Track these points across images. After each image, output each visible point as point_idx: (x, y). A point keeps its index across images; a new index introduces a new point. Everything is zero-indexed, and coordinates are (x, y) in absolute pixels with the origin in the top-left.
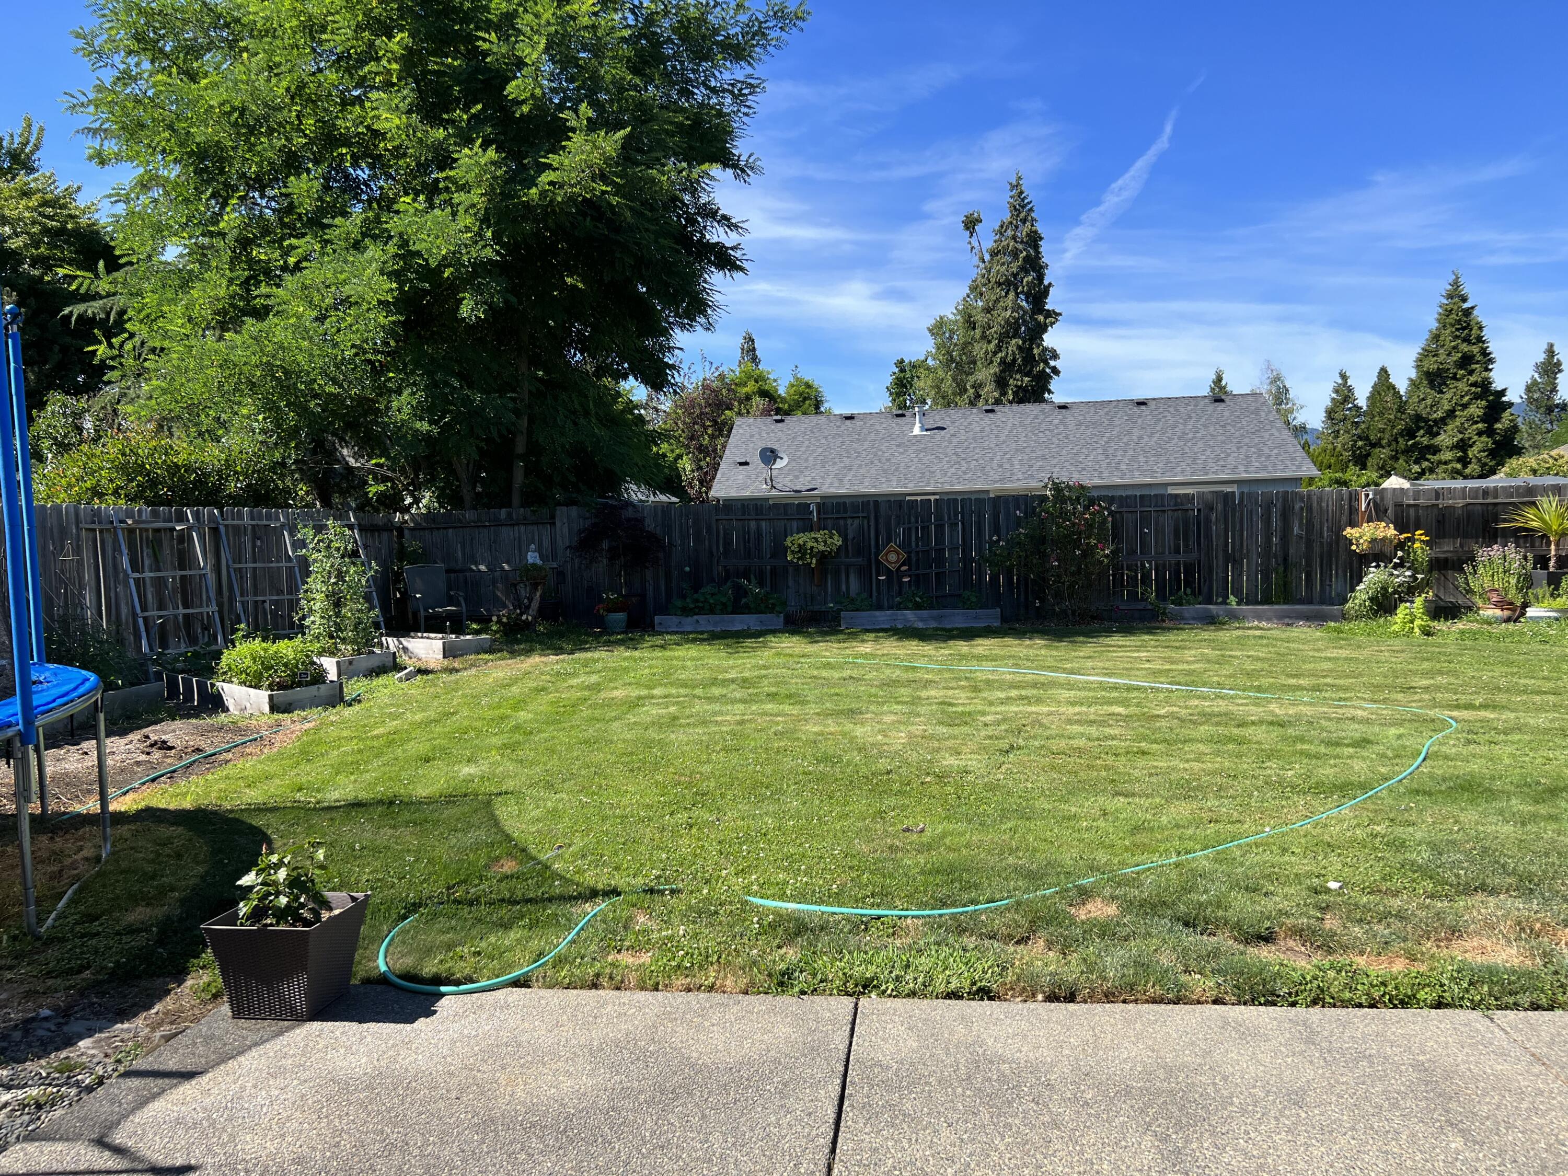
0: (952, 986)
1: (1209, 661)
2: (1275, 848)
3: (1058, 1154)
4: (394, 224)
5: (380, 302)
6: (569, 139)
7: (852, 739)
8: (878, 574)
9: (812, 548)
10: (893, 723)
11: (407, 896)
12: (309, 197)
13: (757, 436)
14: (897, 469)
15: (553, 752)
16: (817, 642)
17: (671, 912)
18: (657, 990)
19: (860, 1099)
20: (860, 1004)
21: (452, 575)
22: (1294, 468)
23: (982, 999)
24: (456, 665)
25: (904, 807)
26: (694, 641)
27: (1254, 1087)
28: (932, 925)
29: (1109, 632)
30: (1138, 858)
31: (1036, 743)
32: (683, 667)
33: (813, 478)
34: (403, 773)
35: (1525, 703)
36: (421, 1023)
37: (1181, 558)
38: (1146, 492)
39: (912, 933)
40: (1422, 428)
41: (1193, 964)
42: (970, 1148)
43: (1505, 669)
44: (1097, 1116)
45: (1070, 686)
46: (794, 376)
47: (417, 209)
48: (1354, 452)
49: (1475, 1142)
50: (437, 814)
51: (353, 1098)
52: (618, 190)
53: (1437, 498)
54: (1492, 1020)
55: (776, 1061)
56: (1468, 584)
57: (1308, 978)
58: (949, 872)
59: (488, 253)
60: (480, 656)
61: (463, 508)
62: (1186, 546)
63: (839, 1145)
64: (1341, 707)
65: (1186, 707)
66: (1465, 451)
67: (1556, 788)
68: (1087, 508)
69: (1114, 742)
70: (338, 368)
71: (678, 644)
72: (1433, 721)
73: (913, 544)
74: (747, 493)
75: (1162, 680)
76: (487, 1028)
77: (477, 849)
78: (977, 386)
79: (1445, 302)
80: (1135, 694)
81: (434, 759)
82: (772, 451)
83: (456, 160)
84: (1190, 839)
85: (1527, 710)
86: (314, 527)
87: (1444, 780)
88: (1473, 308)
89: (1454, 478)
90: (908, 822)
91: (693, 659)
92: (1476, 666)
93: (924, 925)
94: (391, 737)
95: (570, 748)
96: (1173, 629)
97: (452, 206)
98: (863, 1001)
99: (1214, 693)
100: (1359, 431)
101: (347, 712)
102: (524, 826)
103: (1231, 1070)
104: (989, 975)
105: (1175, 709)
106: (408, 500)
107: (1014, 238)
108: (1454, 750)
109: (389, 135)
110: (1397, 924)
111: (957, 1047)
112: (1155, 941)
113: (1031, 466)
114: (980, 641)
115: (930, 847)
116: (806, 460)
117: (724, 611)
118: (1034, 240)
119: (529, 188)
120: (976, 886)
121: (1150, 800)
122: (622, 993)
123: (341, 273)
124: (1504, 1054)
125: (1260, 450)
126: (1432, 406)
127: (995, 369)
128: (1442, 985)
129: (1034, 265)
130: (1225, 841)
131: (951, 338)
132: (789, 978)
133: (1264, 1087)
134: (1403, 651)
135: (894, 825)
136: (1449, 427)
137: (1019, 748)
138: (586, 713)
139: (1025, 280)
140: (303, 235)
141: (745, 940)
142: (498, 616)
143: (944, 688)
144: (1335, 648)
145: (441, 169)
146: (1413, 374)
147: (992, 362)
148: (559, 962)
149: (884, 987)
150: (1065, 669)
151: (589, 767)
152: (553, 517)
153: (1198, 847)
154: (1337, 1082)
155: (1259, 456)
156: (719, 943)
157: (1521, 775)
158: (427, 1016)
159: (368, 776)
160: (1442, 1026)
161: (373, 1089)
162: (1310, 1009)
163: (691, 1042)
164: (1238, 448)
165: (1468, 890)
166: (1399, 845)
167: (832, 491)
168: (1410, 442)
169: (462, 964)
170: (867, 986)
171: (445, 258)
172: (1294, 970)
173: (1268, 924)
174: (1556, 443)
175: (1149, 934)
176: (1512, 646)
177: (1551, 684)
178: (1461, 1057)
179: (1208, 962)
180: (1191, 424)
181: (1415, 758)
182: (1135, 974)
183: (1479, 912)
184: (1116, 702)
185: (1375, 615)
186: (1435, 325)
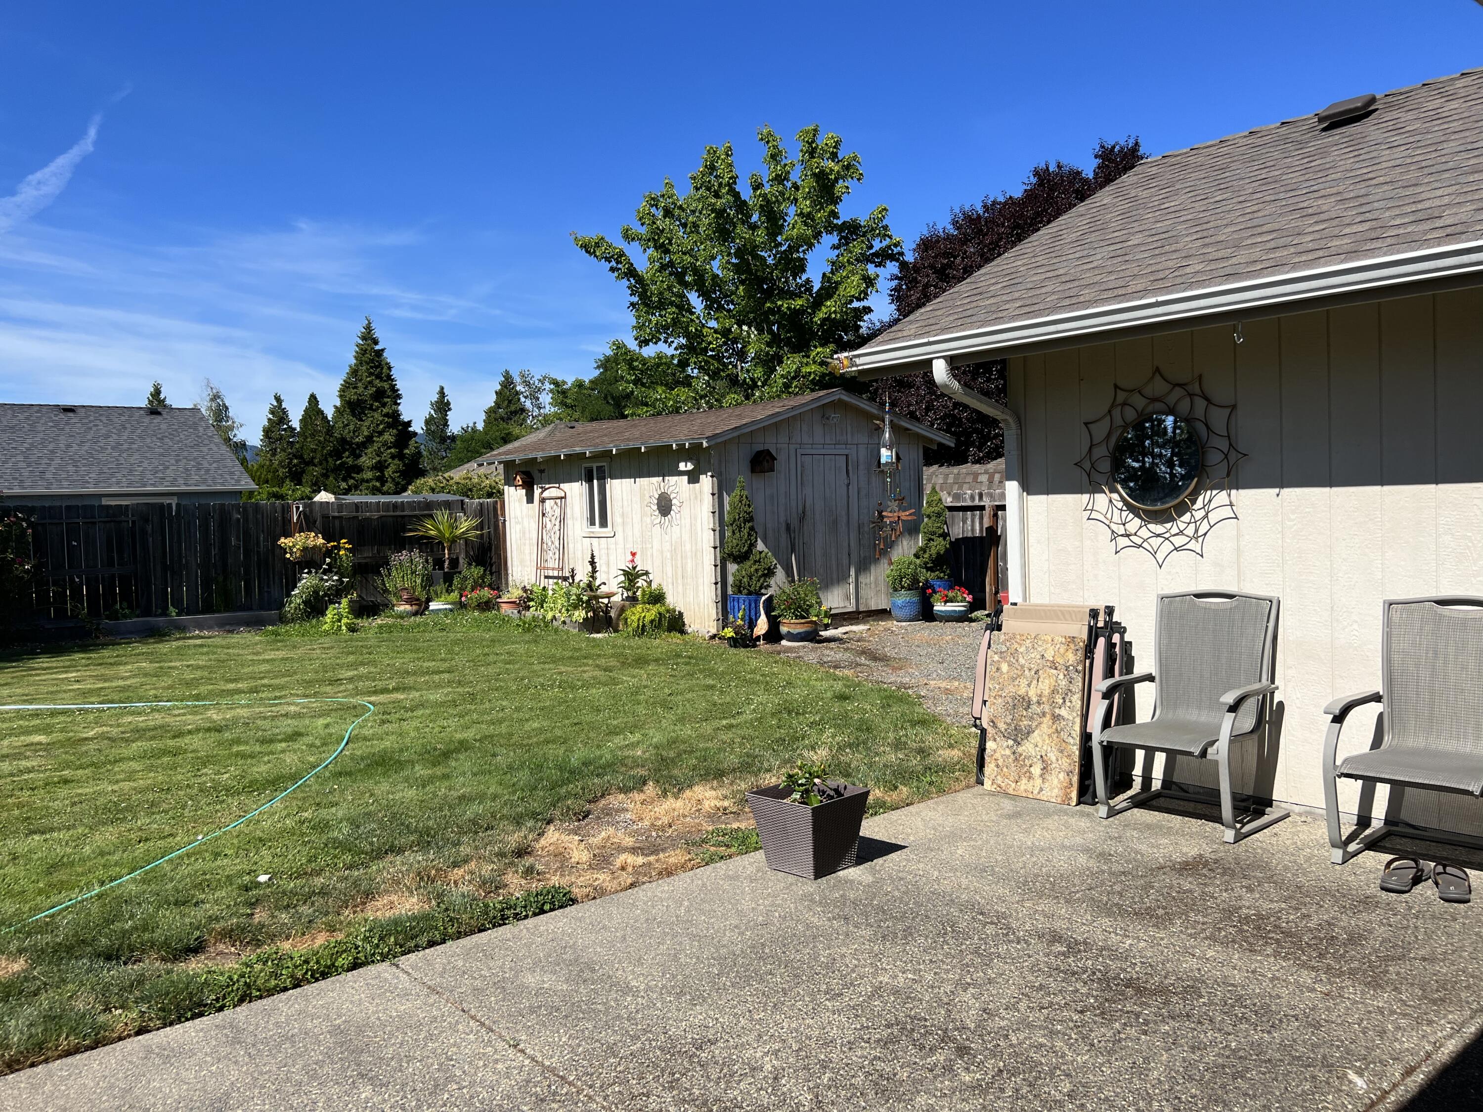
1: (146, 675)
2: (207, 855)
22: (233, 482)
29: (33, 654)
30: (54, 899)
35: (427, 682)
37: (116, 570)
38: (73, 503)
40: (348, 450)
41: (114, 999)
43: (413, 655)
48: (290, 469)
49: (382, 1085)
53: (357, 511)
54: (397, 966)
56: (384, 585)
57: (235, 977)
62: (121, 558)
64: (276, 705)
65: (119, 726)
66: (382, 472)
67: (448, 751)
69: (31, 775)
72: (355, 707)
75: (92, 699)
79: (361, 342)
80: (61, 718)
84: (116, 865)
85: (429, 688)
87: (362, 759)
88: (383, 350)
89: (374, 494)
92: (391, 655)
96: (107, 645)
99: (150, 707)
100: (294, 450)
105: (105, 729)
108: (371, 731)
110: (319, 901)
112: (70, 986)
121: (71, 832)
124: (407, 995)
125: (199, 463)
126: (354, 432)
128: (357, 947)
130: (155, 859)
134: (332, 648)
136: (369, 450)
144: (273, 650)
146: (338, 404)
153: (125, 871)
154: (260, 1073)
155: (199, 469)
157: (423, 744)
160: (356, 986)
162: (238, 1009)
164: (177, 461)
165: (378, 854)
166: (322, 826)
168: (338, 462)
172: (222, 974)
173: (197, 933)
174: (449, 468)
175: (64, 981)
176: (418, 636)
177: (447, 665)
178: (372, 1009)
179: (131, 992)
180: (125, 435)
181: (339, 743)
182: (46, 1030)
183: (388, 873)
184: (37, 730)
185: (308, 617)
186: (353, 361)
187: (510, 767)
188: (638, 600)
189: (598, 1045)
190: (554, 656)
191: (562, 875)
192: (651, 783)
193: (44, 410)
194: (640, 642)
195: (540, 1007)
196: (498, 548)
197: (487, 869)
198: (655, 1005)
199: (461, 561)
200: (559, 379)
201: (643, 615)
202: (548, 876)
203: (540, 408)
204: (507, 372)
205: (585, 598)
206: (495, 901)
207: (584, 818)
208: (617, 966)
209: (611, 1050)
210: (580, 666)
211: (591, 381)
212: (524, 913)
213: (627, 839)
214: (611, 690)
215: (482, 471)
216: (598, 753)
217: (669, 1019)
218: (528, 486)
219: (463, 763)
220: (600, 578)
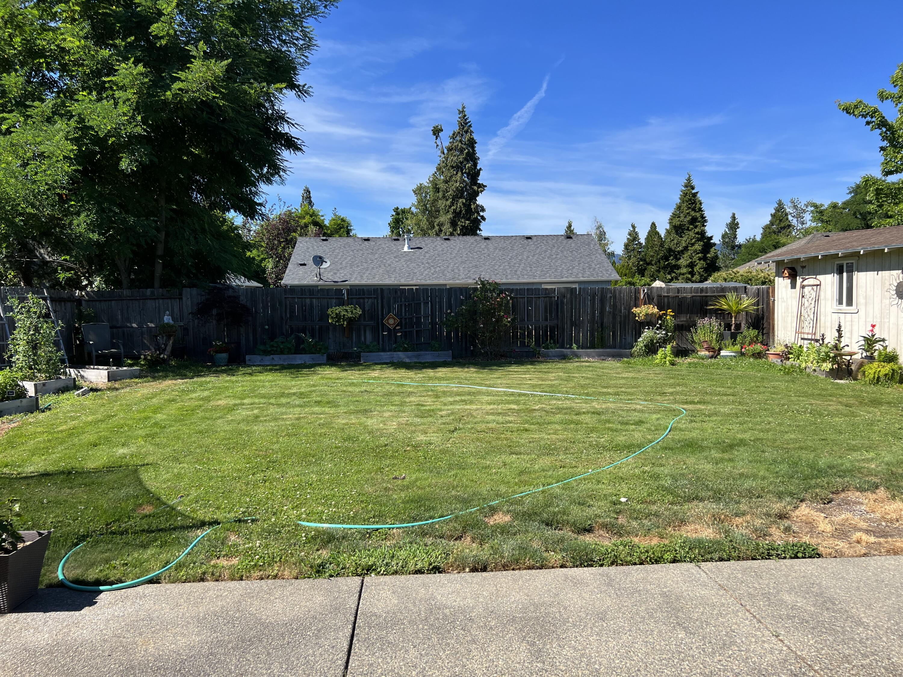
0: (418, 567)
1: (562, 380)
2: (594, 481)
3: (475, 658)
4: (75, 108)
5: (65, 157)
6: (192, 63)
7: (365, 427)
8: (383, 331)
9: (344, 315)
10: (389, 417)
11: (79, 531)
12: (16, 87)
13: (311, 248)
14: (395, 271)
15: (179, 438)
16: (346, 370)
17: (252, 533)
18: (242, 580)
19: (363, 635)
20: (365, 580)
21: (115, 330)
22: (607, 275)
23: (435, 573)
24: (117, 386)
25: (394, 465)
26: (271, 370)
27: (580, 612)
28: (407, 532)
29: (510, 364)
30: (522, 489)
31: (469, 426)
32: (263, 386)
33: (345, 275)
34: (78, 454)
35: (719, 400)
36: (86, 610)
37: (548, 323)
38: (530, 287)
39: (396, 538)
40: (672, 255)
41: (550, 546)
42: (425, 659)
43: (710, 383)
44: (497, 635)
45: (489, 394)
46: (335, 214)
47: (91, 100)
48: (638, 267)
49: (691, 633)
50: (101, 479)
51: (39, 660)
52: (224, 97)
53: (678, 293)
54: (700, 567)
55: (314, 617)
56: (693, 338)
57: (609, 551)
58: (418, 501)
59: (139, 130)
60: (133, 380)
61: (121, 288)
62: (551, 316)
63: (350, 664)
64: (629, 404)
65: (549, 405)
66: (692, 268)
67: (733, 445)
68: (499, 295)
69: (511, 425)
70: (35, 197)
71: (260, 373)
72: (674, 410)
73: (403, 314)
74: (305, 282)
75: (537, 390)
76: (130, 610)
77: (127, 500)
78: (441, 225)
79: (684, 189)
80: (523, 398)
81: (100, 444)
82: (321, 258)
83: (116, 70)
84: (550, 477)
85: (720, 404)
86: (19, 298)
87: (679, 442)
88: (697, 193)
89: (687, 282)
90: (396, 474)
91: (269, 381)
92: (696, 381)
93: (403, 532)
94: (71, 431)
95: (190, 436)
96: (544, 362)
97: (114, 99)
98: (367, 579)
99: (564, 397)
100: (641, 256)
101: (41, 416)
102: (159, 484)
103: (569, 603)
104: (439, 559)
105: (544, 406)
106: (85, 283)
107: (461, 141)
108: (684, 426)
109: (72, 51)
110: (654, 519)
111: (420, 601)
112: (530, 534)
113: (469, 271)
114: (440, 369)
115: (408, 488)
116: (341, 264)
117: (290, 352)
118: (472, 143)
119: (166, 91)
120: (433, 508)
121: (529, 456)
122: (220, 583)
123: (38, 136)
124: (705, 585)
125: (590, 265)
126: (677, 244)
127: (450, 216)
128: (676, 551)
129: (472, 157)
130: (568, 478)
131: (426, 197)
132: (323, 568)
133: (585, 612)
134: (660, 374)
135: (388, 475)
136: (685, 256)
137: (460, 429)
138: (201, 414)
139: (467, 166)
140: (11, 111)
141: (297, 547)
142: (145, 355)
143: (419, 396)
144: (627, 372)
145: (108, 75)
146: (668, 227)
147: (448, 212)
148: (180, 566)
149: (379, 570)
150: (486, 384)
151: (201, 447)
152: (181, 294)
153: (554, 481)
154: (623, 606)
155: (590, 268)
156: (281, 550)
157: (716, 438)
158: (90, 606)
159: (54, 456)
160: (675, 572)
161: (53, 653)
162: (610, 568)
163: (262, 609)
164: (579, 264)
165: (689, 499)
166: (656, 477)
167: (357, 282)
168: (666, 263)
169: (116, 572)
170: (369, 569)
171: (109, 131)
172: (602, 547)
173: (589, 522)
174: (736, 265)
175: (527, 531)
176: (713, 371)
177: (731, 391)
178: (684, 588)
179: (558, 545)
180: (554, 250)
181: (665, 430)
182: (519, 553)
183: (695, 511)
184: (512, 402)
185: (647, 354)
186: (679, 201)
187: (775, 461)
188: (874, 359)
189: (836, 652)
190: (806, 392)
191: (811, 537)
192: (882, 488)
193: (518, 238)
194: (875, 389)
195: (794, 617)
196: (768, 318)
197: (758, 522)
198: (881, 638)
199: (743, 325)
200: (818, 203)
201: (879, 369)
202: (801, 535)
203: (803, 223)
204: (780, 201)
205: (832, 355)
206: (764, 543)
207: (828, 503)
208: (852, 605)
209: (847, 659)
210: (826, 401)
211: (844, 203)
212: (783, 555)
213: (862, 523)
214: (850, 420)
215: (759, 267)
216: (840, 461)
217: (892, 650)
218: (793, 277)
219: (742, 453)
220: (844, 341)
